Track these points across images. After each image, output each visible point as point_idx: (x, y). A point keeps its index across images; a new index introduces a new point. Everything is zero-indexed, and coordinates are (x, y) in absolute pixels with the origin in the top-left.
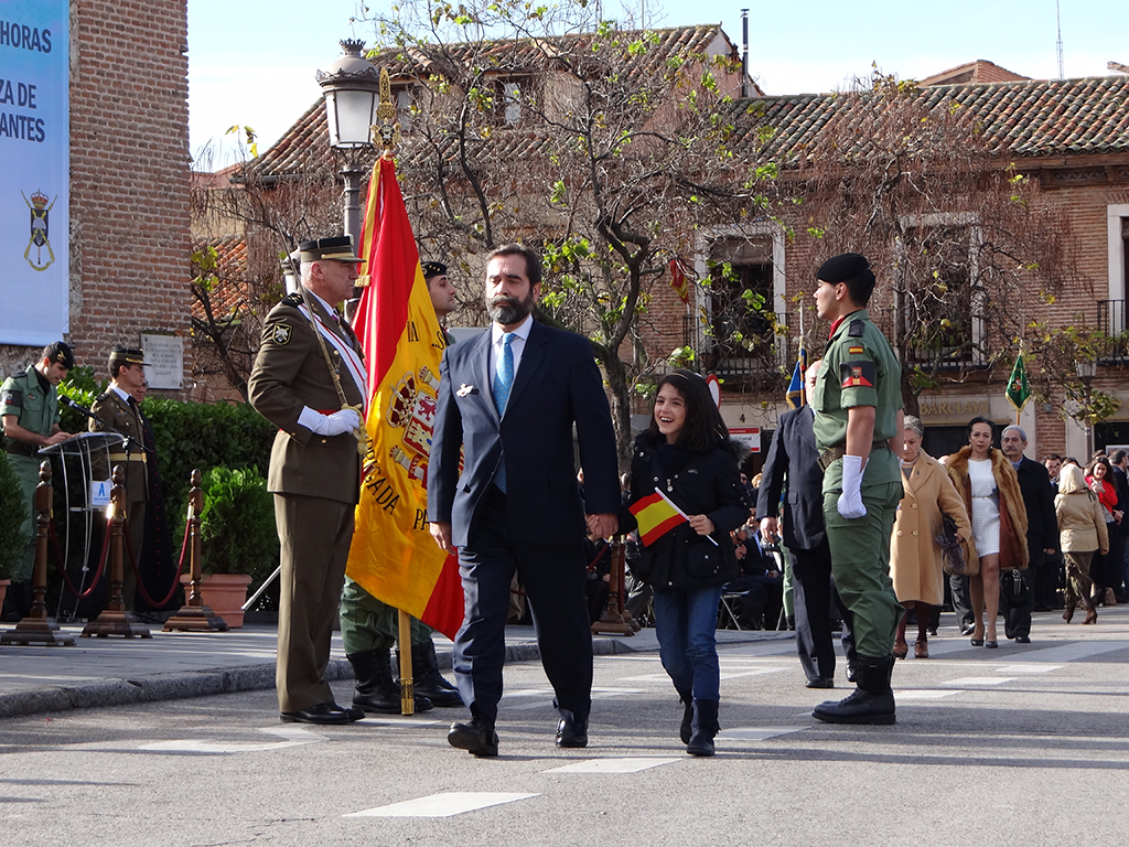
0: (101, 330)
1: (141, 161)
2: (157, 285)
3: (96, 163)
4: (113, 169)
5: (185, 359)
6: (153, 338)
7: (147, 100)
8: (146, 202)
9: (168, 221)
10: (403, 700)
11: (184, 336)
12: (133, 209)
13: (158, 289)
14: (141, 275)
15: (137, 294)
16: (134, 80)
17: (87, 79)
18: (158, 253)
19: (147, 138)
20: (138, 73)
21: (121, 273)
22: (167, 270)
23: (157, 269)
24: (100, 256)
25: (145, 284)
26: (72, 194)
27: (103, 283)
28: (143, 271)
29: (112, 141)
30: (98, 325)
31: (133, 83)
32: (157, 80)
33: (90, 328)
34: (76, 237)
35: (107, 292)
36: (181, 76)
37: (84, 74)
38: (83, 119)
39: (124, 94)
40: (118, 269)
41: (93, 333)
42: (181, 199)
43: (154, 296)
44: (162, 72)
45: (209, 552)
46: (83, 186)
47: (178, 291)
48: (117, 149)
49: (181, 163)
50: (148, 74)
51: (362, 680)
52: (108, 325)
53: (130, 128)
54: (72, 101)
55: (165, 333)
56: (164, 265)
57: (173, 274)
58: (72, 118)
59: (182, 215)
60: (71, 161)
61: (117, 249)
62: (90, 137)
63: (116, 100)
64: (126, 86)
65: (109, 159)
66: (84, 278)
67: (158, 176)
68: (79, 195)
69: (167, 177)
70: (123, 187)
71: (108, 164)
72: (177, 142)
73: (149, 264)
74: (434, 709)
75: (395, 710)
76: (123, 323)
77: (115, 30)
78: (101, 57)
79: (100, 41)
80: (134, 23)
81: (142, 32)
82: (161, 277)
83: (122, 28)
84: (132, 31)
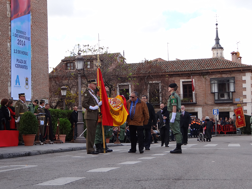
1: (42, 72)
3: (35, 73)
4: (37, 74)
7: (43, 63)
8: (43, 79)
9: (46, 82)
11: (48, 99)
12: (41, 80)
13: (44, 92)
15: (41, 93)
18: (44, 86)
19: (43, 69)
20: (41, 59)
22: (46, 89)
24: (36, 87)
25: (42, 91)
27: (36, 91)
29: (38, 69)
30: (36, 98)
33: (34, 98)
34: (32, 84)
36: (47, 59)
37: (33, 59)
38: (33, 66)
40: (38, 89)
44: (45, 59)
45: (60, 131)
46: (33, 76)
47: (47, 92)
48: (38, 71)
50: (43, 59)
51: (97, 148)
52: (37, 98)
53: (40, 67)
54: (32, 63)
55: (45, 99)
58: (32, 66)
60: (32, 72)
61: (38, 86)
62: (34, 69)
63: (38, 63)
64: (39, 61)
66: (34, 90)
67: (44, 75)
68: (33, 78)
70: (39, 76)
71: (37, 73)
72: (47, 70)
73: (43, 88)
75: (103, 152)
76: (39, 97)
77: (38, 52)
78: (36, 56)
79: (36, 54)
80: (41, 51)
81: (42, 53)
82: (45, 90)
83: (39, 52)
84: (40, 52)
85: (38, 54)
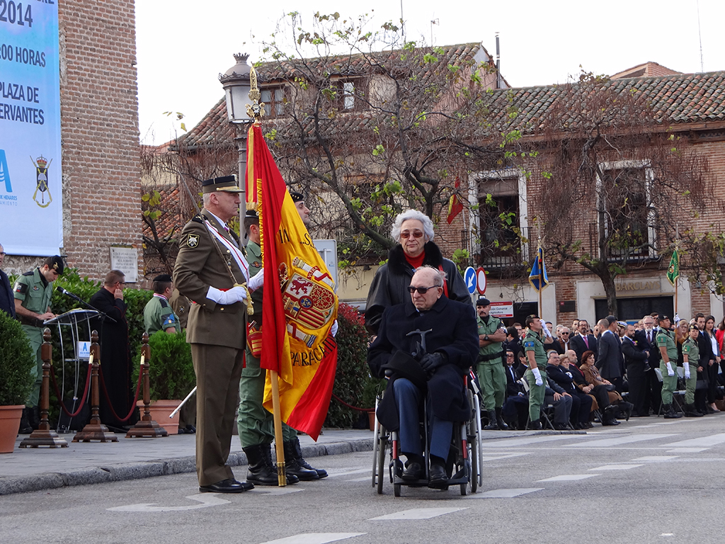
0: (84, 245)
1: (108, 136)
2: (120, 215)
3: (79, 137)
4: (90, 141)
5: (139, 263)
6: (118, 250)
7: (111, 97)
8: (112, 162)
9: (126, 174)
10: (279, 476)
11: (138, 248)
12: (103, 166)
13: (120, 218)
14: (109, 209)
15: (107, 221)
16: (102, 83)
17: (72, 83)
18: (119, 194)
19: (112, 121)
20: (105, 78)
21: (96, 208)
22: (126, 205)
23: (120, 205)
24: (83, 197)
25: (112, 215)
26: (64, 158)
27: (85, 215)
28: (111, 206)
29: (89, 123)
30: (82, 242)
31: (102, 86)
32: (117, 83)
33: (77, 244)
34: (67, 185)
35: (87, 220)
36: (132, 81)
37: (70, 80)
38: (70, 109)
39: (96, 93)
40: (94, 206)
41: (79, 247)
42: (135, 159)
43: (118, 223)
44: (120, 78)
45: (155, 385)
46: (71, 152)
47: (134, 219)
48: (92, 128)
49: (134, 136)
50: (111, 79)
51: (252, 464)
52: (89, 242)
53: (101, 114)
54: (62, 97)
55: (125, 246)
56: (124, 202)
57: (130, 208)
58: (62, 109)
59: (135, 170)
60: (63, 136)
61: (93, 192)
62: (74, 121)
63: (91, 97)
64: (97, 87)
65: (87, 135)
66: (73, 212)
67: (119, 145)
68: (68, 158)
69: (125, 145)
70: (97, 152)
71: (87, 138)
72: (131, 123)
73: (114, 201)
74: (300, 482)
75: (275, 483)
76: (98, 240)
77: (89, 52)
78: (81, 69)
79: (80, 58)
80: (102, 47)
81: (107, 52)
82: (122, 210)
83: (94, 50)
84: (100, 52)
85: (93, 61)
